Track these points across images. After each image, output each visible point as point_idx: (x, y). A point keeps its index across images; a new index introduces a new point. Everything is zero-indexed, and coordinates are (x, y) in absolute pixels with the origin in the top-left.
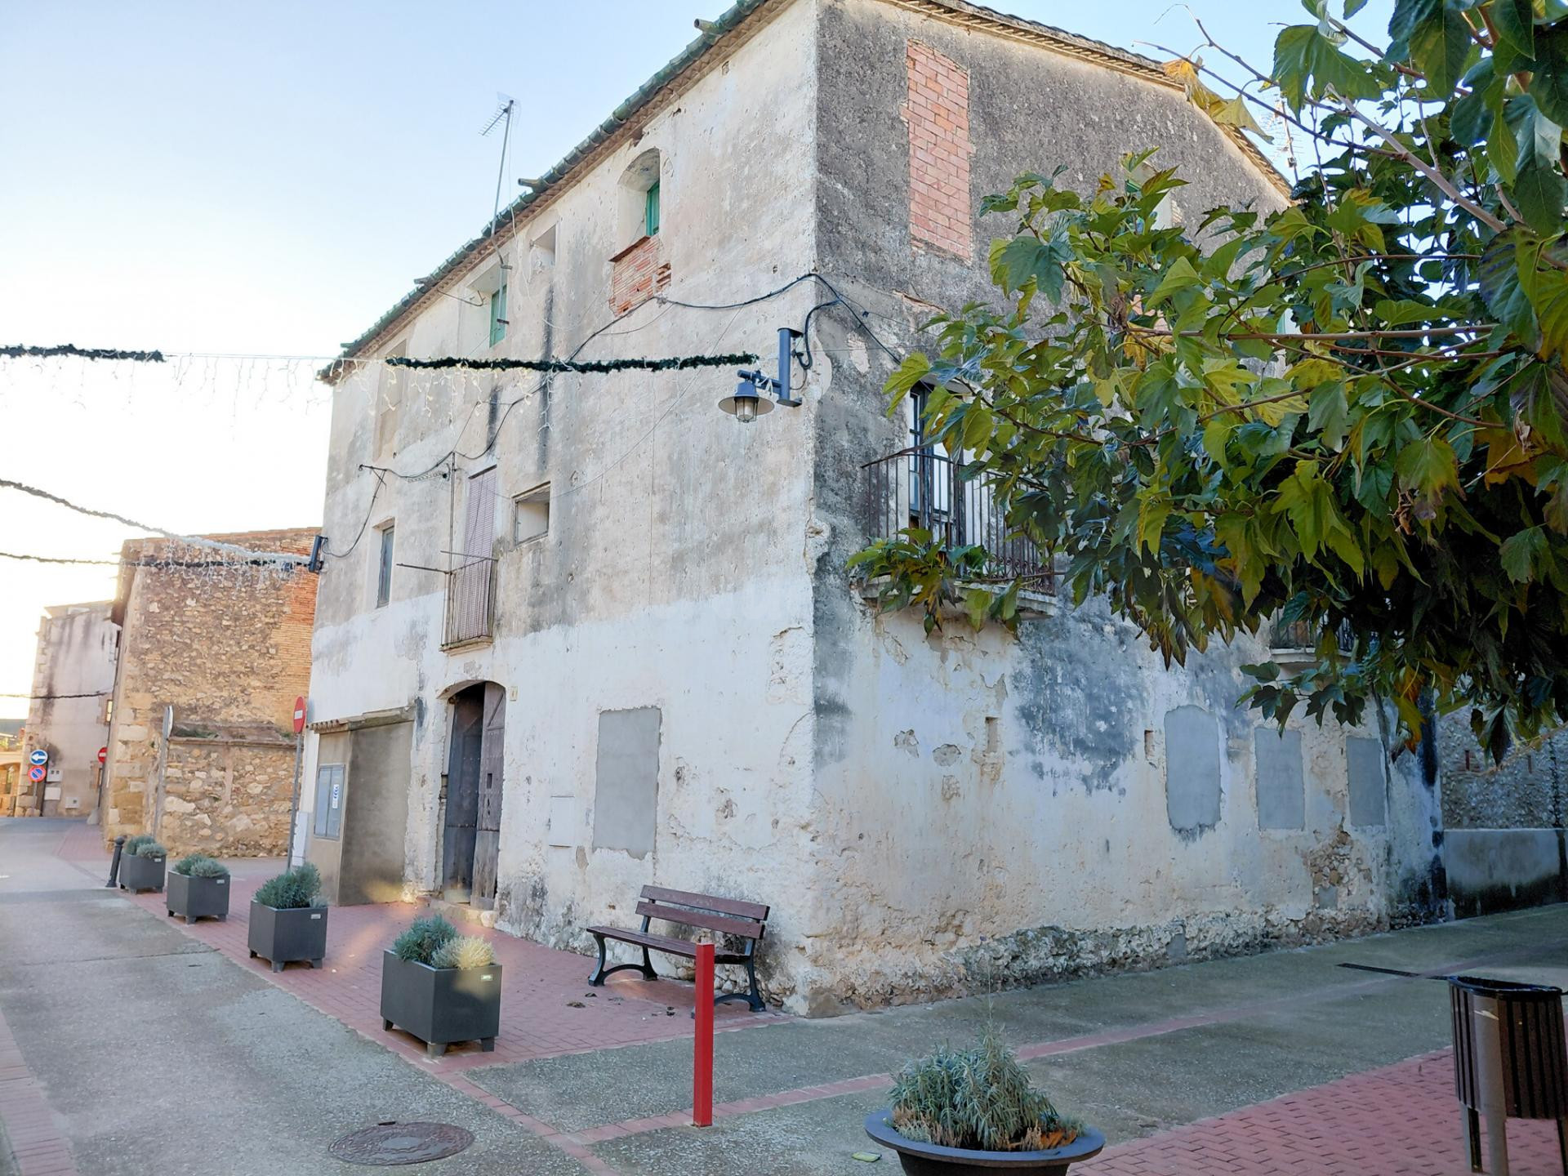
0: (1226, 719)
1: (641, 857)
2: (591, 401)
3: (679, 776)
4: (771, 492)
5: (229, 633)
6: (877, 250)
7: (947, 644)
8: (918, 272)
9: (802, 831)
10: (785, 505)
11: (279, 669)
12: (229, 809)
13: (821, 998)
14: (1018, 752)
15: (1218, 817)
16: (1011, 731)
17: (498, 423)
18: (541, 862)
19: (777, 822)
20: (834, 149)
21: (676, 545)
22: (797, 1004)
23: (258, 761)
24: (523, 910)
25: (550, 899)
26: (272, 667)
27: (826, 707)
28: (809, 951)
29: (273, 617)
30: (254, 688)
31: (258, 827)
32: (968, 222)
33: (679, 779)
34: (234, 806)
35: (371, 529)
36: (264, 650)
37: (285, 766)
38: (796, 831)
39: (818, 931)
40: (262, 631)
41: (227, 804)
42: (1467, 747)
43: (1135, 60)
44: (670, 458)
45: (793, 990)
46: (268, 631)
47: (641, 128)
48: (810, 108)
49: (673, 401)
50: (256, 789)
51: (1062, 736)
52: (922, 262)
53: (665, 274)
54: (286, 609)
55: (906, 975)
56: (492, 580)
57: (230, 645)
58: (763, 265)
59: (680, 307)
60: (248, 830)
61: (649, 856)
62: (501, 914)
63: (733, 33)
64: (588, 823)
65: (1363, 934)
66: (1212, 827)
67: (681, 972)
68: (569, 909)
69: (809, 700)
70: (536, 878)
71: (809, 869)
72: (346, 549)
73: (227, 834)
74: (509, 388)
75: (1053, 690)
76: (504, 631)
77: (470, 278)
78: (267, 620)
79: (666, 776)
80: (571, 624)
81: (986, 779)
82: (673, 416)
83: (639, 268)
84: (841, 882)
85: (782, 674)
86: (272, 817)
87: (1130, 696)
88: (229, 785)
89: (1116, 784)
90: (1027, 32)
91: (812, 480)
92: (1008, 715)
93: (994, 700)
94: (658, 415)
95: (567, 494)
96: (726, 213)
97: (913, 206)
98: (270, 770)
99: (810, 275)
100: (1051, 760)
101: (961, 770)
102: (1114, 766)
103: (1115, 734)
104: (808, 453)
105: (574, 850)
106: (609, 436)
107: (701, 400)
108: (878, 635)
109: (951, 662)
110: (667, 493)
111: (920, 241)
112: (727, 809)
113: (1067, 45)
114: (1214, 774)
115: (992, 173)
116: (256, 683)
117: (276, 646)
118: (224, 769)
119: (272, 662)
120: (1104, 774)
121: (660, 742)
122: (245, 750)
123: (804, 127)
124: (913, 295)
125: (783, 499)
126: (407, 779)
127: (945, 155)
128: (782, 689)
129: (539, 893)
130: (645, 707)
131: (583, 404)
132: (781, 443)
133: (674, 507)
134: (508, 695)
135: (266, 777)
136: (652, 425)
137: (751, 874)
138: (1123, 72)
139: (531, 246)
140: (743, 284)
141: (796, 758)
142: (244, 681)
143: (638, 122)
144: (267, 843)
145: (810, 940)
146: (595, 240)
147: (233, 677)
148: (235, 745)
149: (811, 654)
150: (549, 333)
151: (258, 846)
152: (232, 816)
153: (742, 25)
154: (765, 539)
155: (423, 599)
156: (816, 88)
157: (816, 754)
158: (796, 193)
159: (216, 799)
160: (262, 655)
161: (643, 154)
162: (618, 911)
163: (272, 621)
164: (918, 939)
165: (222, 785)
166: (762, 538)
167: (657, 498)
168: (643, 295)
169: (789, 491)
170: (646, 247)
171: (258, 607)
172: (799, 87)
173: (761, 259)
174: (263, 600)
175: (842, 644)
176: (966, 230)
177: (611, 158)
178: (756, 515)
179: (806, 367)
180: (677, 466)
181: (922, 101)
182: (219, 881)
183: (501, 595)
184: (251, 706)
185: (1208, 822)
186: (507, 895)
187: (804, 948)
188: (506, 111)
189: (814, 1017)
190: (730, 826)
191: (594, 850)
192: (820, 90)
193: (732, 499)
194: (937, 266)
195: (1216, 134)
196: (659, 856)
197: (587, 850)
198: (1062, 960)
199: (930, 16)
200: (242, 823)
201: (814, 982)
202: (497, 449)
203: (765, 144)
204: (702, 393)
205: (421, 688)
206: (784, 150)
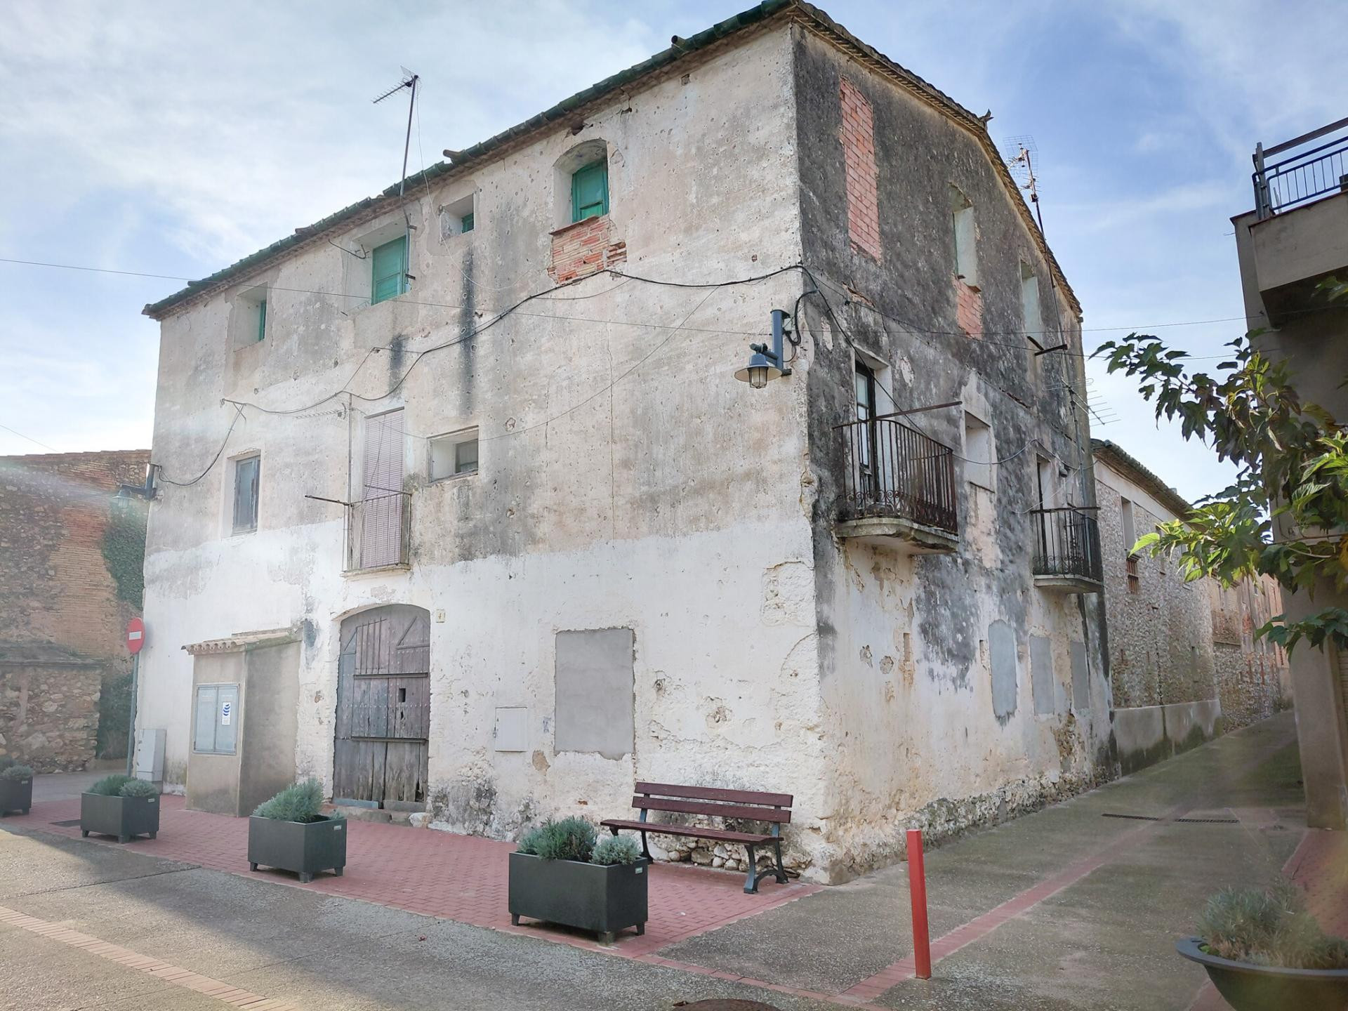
0: (1016, 630)
1: (619, 757)
2: (529, 357)
3: (659, 685)
4: (759, 446)
5: (7, 555)
6: (833, 250)
7: (882, 575)
8: (854, 268)
9: (809, 732)
10: (776, 457)
11: (59, 590)
12: (24, 728)
13: (837, 869)
14: (921, 660)
15: (1016, 707)
16: (917, 642)
17: (404, 371)
18: (486, 766)
19: (780, 725)
20: (807, 163)
21: (645, 488)
22: (817, 875)
23: (52, 680)
24: (465, 810)
25: (501, 800)
26: (52, 588)
27: (824, 629)
28: (824, 830)
29: (52, 540)
30: (34, 609)
31: (53, 744)
32: (878, 230)
33: (659, 689)
34: (29, 725)
35: (225, 460)
36: (43, 572)
37: (79, 685)
38: (802, 732)
39: (828, 813)
40: (41, 553)
41: (22, 723)
42: (1122, 647)
43: (956, 108)
44: (633, 412)
45: (809, 864)
46: (47, 553)
47: (583, 120)
48: (788, 126)
49: (634, 363)
50: (50, 708)
51: (942, 647)
52: (856, 260)
53: (619, 250)
54: (64, 532)
55: (879, 845)
56: (406, 513)
57: (8, 567)
58: (740, 253)
59: (639, 282)
60: (43, 747)
61: (627, 757)
62: (436, 815)
63: (700, 51)
64: (546, 730)
65: (1085, 790)
66: (1013, 714)
67: (674, 855)
68: (527, 806)
69: (812, 622)
70: (479, 781)
71: (820, 764)
72: (189, 477)
73: (22, 753)
74: (418, 338)
75: (936, 610)
76: (424, 560)
77: (358, 233)
78: (46, 542)
79: (644, 688)
80: (513, 553)
81: (907, 684)
82: (636, 376)
83: (586, 243)
84: (838, 772)
85: (776, 600)
86: (67, 734)
87: (972, 614)
88: (25, 705)
89: (968, 683)
90: (904, 79)
91: (807, 438)
92: (915, 631)
93: (907, 619)
94: (615, 374)
95: (502, 437)
96: (692, 205)
97: (850, 215)
98: (65, 689)
99: (796, 267)
100: (937, 666)
101: (894, 676)
102: (967, 669)
103: (966, 644)
104: (801, 416)
105: (529, 757)
106: (553, 389)
107: (669, 364)
108: (847, 568)
109: (886, 591)
110: (631, 443)
111: (855, 243)
112: (719, 716)
113: (924, 92)
114: (1012, 673)
115: (888, 191)
116: (36, 604)
117: (55, 568)
118: (19, 689)
119: (51, 583)
120: (962, 675)
121: (634, 659)
122: (39, 670)
123: (782, 142)
124: (852, 288)
125: (773, 453)
126: (297, 696)
127: (863, 174)
128: (779, 614)
129: (486, 793)
130: (615, 628)
131: (518, 358)
132: (768, 406)
133: (640, 455)
134: (433, 619)
135: (60, 696)
136: (609, 382)
137: (751, 769)
138: (947, 116)
139: (441, 211)
140: (715, 267)
141: (799, 671)
142: (22, 602)
143: (580, 115)
144: (61, 759)
145: (824, 820)
146: (526, 213)
147: (12, 598)
148: (30, 665)
149: (813, 583)
150: (469, 293)
151: (53, 763)
152: (28, 734)
153: (711, 47)
154: (754, 486)
155: (306, 528)
156: (794, 110)
157: (820, 667)
158: (776, 196)
159: (12, 719)
160: (41, 577)
161: (584, 143)
162: (590, 806)
163: (51, 543)
164: (879, 816)
165: (17, 705)
166: (749, 486)
167: (618, 447)
168: (592, 267)
169: (780, 446)
170: (594, 226)
171: (37, 529)
172: (775, 107)
173: (739, 247)
174: (42, 523)
175: (829, 576)
176: (877, 236)
177: (545, 142)
178: (741, 465)
179: (794, 344)
180: (643, 419)
181: (849, 127)
182: (150, 800)
183: (417, 527)
184: (30, 626)
185: (1011, 711)
186: (442, 797)
187: (819, 829)
188: (408, 84)
189: (834, 885)
190: (723, 729)
191: (556, 753)
192: (798, 112)
193: (712, 451)
194: (864, 264)
195: (993, 172)
196: (640, 756)
197: (547, 752)
198: (951, 824)
199: (851, 58)
200: (37, 741)
201: (832, 855)
202: (405, 393)
203: (737, 150)
204: (670, 358)
205: (308, 611)
206: (760, 159)
